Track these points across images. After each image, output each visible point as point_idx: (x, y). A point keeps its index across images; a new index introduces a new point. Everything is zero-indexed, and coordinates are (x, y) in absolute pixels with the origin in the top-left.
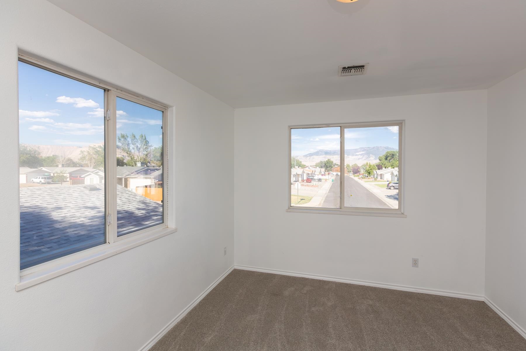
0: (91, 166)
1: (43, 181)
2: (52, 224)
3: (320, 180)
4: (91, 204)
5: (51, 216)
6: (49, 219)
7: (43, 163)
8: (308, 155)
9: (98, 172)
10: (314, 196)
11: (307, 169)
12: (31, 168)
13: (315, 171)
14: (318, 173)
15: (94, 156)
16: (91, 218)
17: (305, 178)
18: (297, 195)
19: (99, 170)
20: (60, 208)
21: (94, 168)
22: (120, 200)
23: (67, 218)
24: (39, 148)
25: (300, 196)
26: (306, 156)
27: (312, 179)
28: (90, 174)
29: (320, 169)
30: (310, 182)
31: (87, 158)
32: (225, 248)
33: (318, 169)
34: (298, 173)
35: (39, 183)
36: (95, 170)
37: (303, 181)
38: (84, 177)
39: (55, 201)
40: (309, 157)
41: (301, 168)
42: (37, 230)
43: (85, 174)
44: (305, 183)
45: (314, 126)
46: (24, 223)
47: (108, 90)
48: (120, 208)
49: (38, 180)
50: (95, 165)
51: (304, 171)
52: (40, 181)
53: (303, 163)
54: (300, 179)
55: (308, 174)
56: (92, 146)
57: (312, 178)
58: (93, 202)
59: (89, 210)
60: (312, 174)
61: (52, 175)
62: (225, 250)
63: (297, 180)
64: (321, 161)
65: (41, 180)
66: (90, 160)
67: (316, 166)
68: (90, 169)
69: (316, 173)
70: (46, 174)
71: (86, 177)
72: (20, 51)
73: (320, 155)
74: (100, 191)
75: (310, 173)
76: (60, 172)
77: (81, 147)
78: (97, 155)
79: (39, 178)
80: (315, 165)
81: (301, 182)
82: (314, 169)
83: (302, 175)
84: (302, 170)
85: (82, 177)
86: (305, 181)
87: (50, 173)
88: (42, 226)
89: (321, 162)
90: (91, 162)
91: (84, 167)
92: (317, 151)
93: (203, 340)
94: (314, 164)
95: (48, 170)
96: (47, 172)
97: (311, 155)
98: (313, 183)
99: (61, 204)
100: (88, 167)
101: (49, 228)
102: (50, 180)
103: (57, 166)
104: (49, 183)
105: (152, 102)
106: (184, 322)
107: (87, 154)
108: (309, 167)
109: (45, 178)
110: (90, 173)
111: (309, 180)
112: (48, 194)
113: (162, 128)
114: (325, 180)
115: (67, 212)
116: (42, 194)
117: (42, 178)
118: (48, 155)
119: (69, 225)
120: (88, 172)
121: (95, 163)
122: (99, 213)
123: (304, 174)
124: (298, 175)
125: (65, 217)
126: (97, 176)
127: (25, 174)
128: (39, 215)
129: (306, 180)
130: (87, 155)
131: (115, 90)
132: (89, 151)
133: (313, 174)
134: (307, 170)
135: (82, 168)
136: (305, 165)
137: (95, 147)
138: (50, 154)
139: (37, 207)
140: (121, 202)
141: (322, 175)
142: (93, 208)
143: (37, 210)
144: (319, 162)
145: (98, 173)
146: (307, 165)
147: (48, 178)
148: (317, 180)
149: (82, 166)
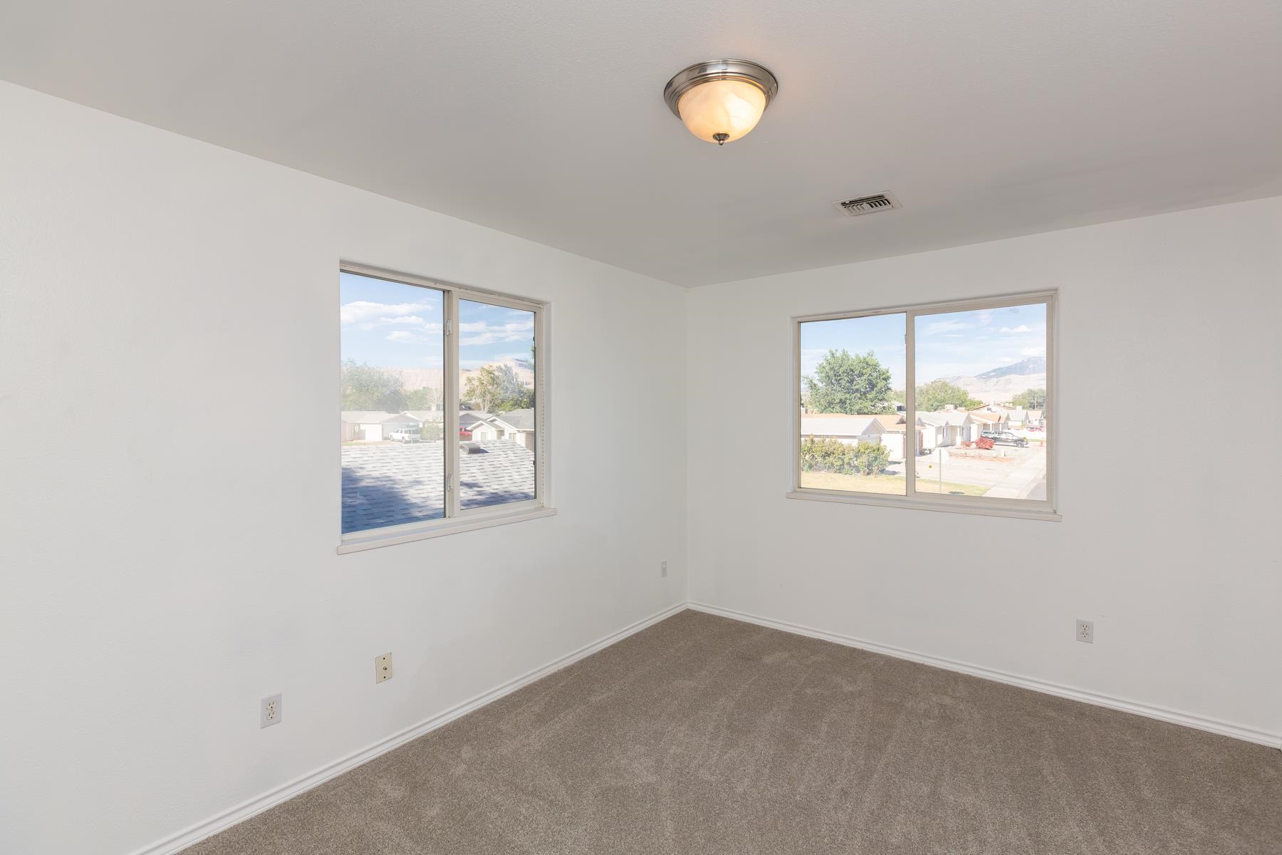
0: (484, 408)
1: (406, 436)
2: (407, 509)
3: (1020, 442)
4: (470, 479)
5: (407, 495)
6: (405, 500)
7: (408, 403)
8: (993, 374)
9: (495, 420)
10: (994, 486)
11: (984, 411)
12: (390, 413)
13: (1008, 418)
14: (1020, 424)
15: (490, 387)
16: (468, 503)
17: (975, 437)
18: (938, 480)
19: (498, 416)
20: (418, 482)
21: (491, 413)
22: (519, 473)
23: (430, 500)
24: (401, 373)
25: (946, 484)
26: (986, 376)
27: (995, 439)
28: (481, 425)
29: (1025, 411)
30: (987, 447)
31: (478, 392)
32: (665, 563)
33: (1020, 412)
34: (951, 423)
35: (401, 441)
36: (491, 415)
37: (968, 446)
38: (471, 431)
39: (414, 470)
40: (995, 379)
41: (964, 408)
42: (387, 516)
43: (473, 424)
44: (973, 450)
45: (848, 315)
46: (370, 504)
47: (448, 291)
48: (517, 489)
49: (398, 436)
50: (492, 406)
51: (972, 417)
52: (403, 438)
53: (971, 396)
54: (959, 440)
55: (985, 425)
56: (486, 367)
57: (997, 436)
58: (473, 475)
59: (465, 489)
60: (996, 425)
61: (421, 426)
62: (664, 566)
63: (949, 443)
64: (1031, 391)
65: (404, 435)
66: (483, 395)
67: (1013, 403)
68: (482, 414)
69: (1010, 424)
70: (411, 424)
71: (475, 430)
72: (342, 262)
73: (1029, 373)
74: (486, 454)
75: (989, 422)
76: (432, 421)
77: (469, 371)
78: (495, 386)
79: (402, 432)
80: (1011, 401)
81: (960, 447)
82: (1004, 413)
83: (966, 429)
84: (966, 414)
85: (469, 431)
86: (974, 445)
87: (419, 422)
88: (393, 511)
89: (1031, 393)
90: (484, 401)
91: (474, 410)
92: (1020, 361)
93: (589, 698)
94: (1009, 397)
95: (413, 415)
96: (412, 420)
97: (1001, 372)
98: (998, 450)
99: (423, 475)
100: (480, 410)
101: (403, 514)
102: (418, 436)
103: (429, 409)
104: (416, 441)
105: (516, 299)
106: (569, 670)
107: (477, 384)
108: (989, 407)
109: (410, 432)
110: (481, 422)
111: (986, 442)
112: (404, 457)
113: (534, 340)
114: (1039, 443)
115: (431, 490)
116: (397, 457)
117: (406, 432)
118: (415, 389)
119: (434, 512)
120: (478, 419)
121: (491, 402)
122: (480, 495)
123: (971, 425)
124: (953, 428)
125: (427, 498)
126: (494, 429)
127: (380, 423)
128: (392, 493)
129: (977, 443)
130: (477, 387)
131: (457, 289)
132: (481, 377)
133: (1003, 423)
134: (980, 416)
135: (469, 412)
136: (980, 403)
137: (491, 369)
138: (419, 386)
139: (389, 479)
140: (519, 477)
141: (1032, 429)
142: (470, 486)
143: (388, 484)
144: (1023, 392)
145: (495, 422)
146: (985, 401)
147: (415, 432)
148: (1012, 444)
149: (470, 409)
